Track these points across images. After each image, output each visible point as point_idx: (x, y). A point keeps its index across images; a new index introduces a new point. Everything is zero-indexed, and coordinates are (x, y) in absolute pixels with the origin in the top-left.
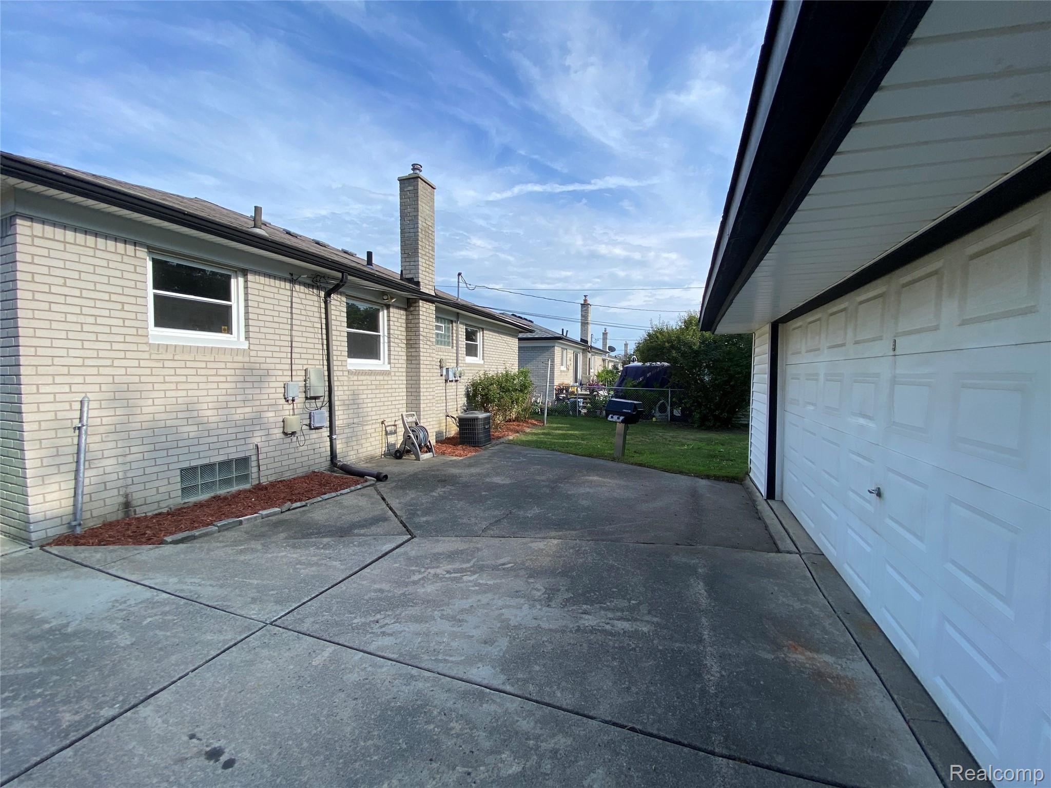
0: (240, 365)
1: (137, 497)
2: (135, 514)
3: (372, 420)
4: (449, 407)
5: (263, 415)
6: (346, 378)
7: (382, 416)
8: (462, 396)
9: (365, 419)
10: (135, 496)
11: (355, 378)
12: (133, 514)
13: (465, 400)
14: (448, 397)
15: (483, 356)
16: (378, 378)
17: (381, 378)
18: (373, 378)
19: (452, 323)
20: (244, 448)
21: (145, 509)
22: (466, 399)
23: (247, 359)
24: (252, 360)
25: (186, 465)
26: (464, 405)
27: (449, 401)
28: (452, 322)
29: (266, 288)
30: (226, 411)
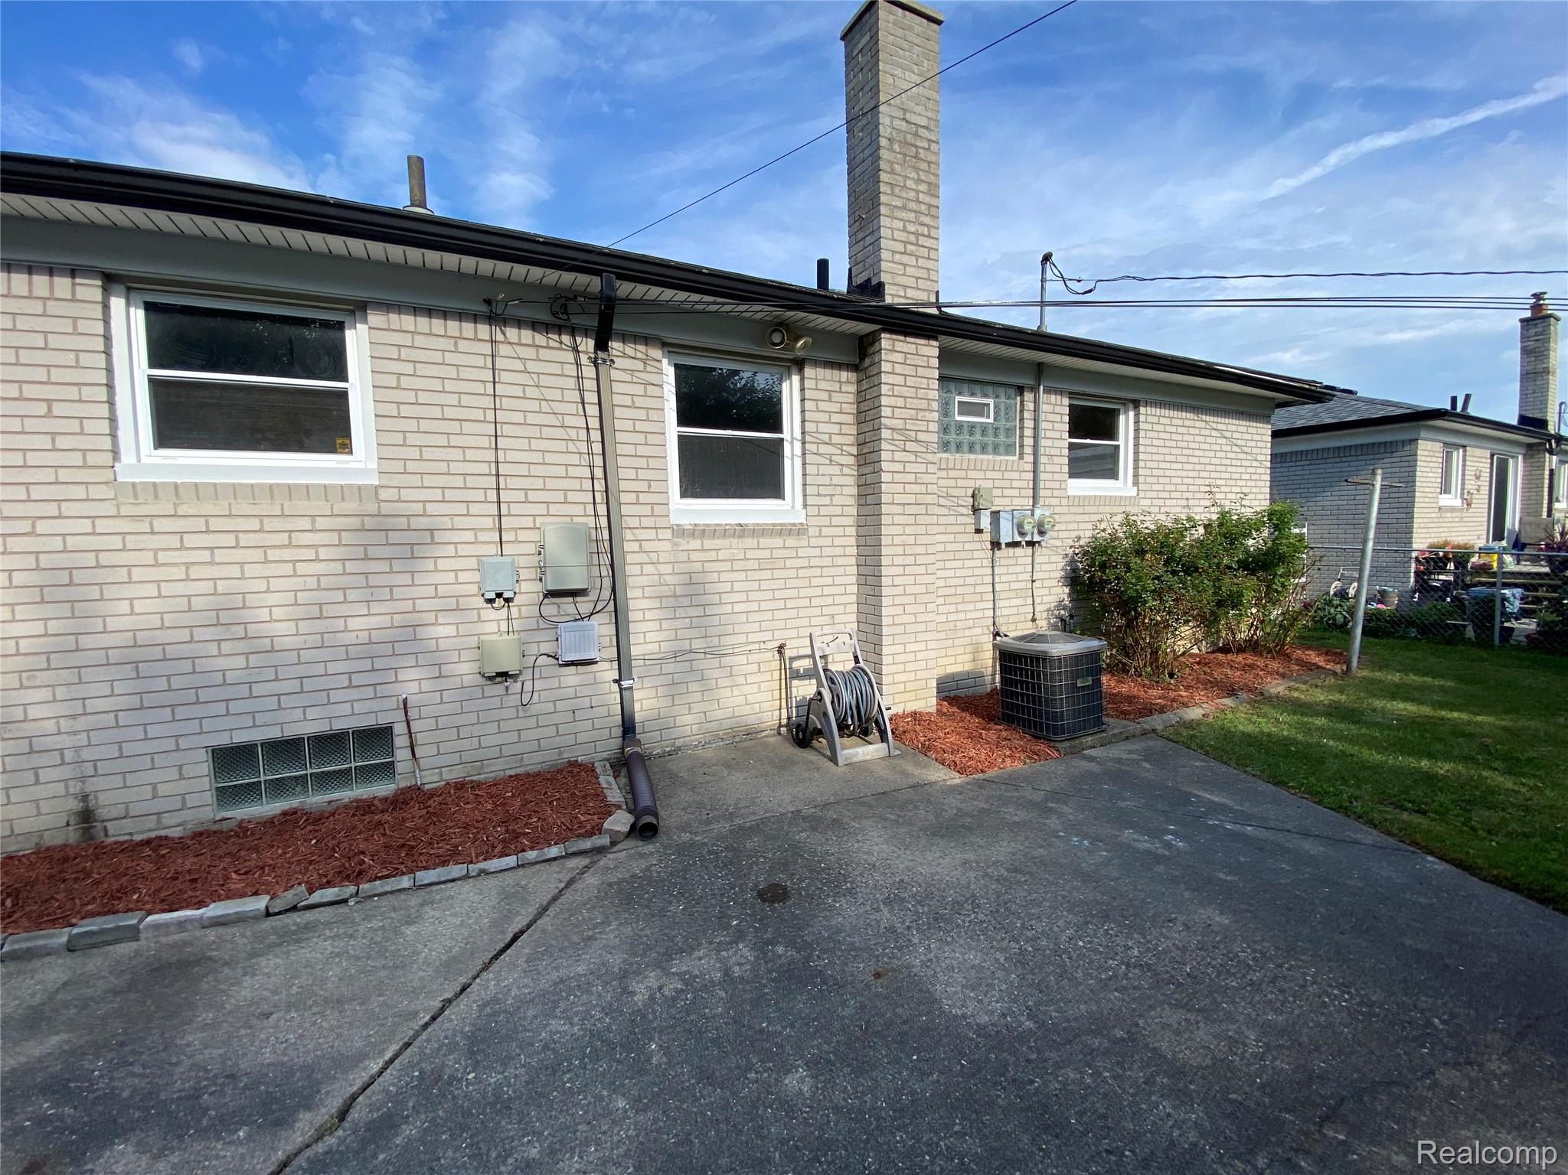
0: (355, 522)
1: (109, 800)
2: (106, 835)
3: (748, 643)
4: (1005, 612)
5: (422, 633)
6: (667, 546)
7: (778, 634)
8: (1055, 583)
9: (725, 640)
10: (103, 798)
11: (696, 544)
12: (102, 834)
13: (1063, 593)
14: (998, 587)
15: (1136, 475)
16: (765, 542)
17: (777, 542)
18: (750, 542)
19: (1021, 394)
20: (374, 705)
21: (128, 826)
22: (1067, 590)
23: (372, 508)
24: (386, 508)
25: (223, 740)
26: (1060, 605)
27: (1003, 595)
28: (1020, 390)
29: (420, 341)
30: (320, 626)
